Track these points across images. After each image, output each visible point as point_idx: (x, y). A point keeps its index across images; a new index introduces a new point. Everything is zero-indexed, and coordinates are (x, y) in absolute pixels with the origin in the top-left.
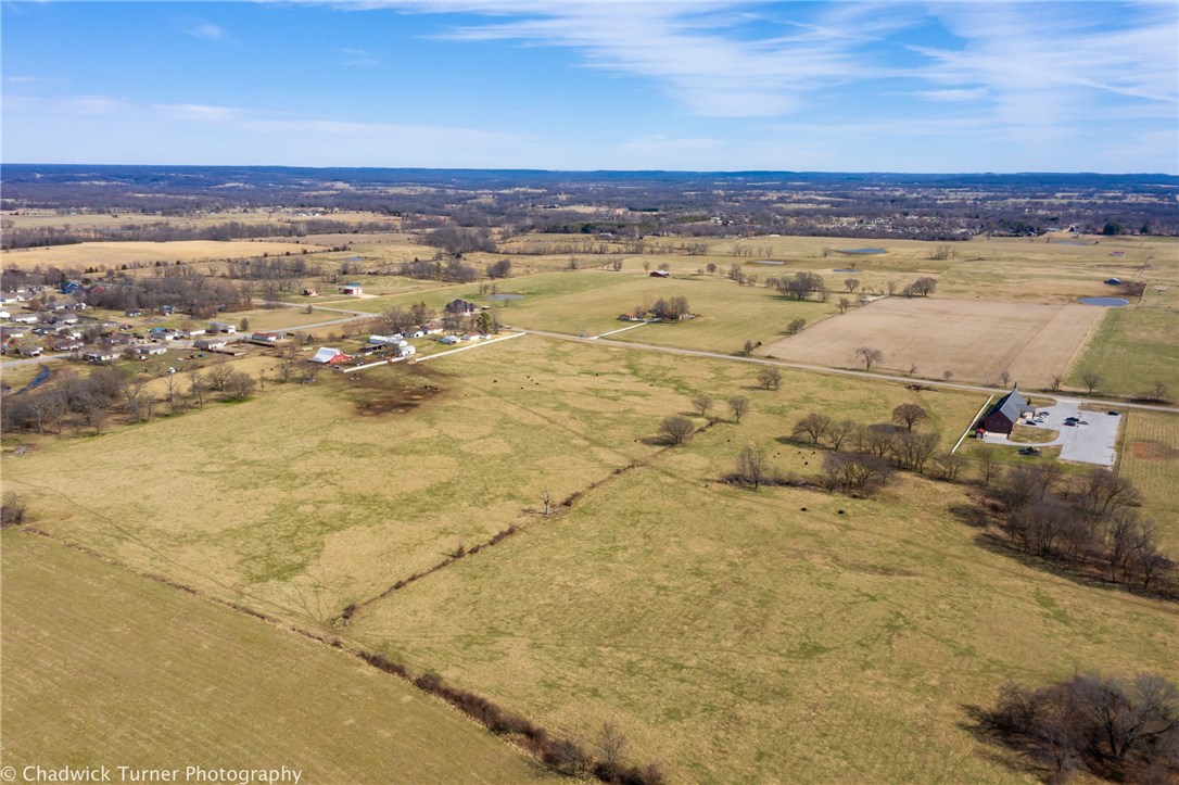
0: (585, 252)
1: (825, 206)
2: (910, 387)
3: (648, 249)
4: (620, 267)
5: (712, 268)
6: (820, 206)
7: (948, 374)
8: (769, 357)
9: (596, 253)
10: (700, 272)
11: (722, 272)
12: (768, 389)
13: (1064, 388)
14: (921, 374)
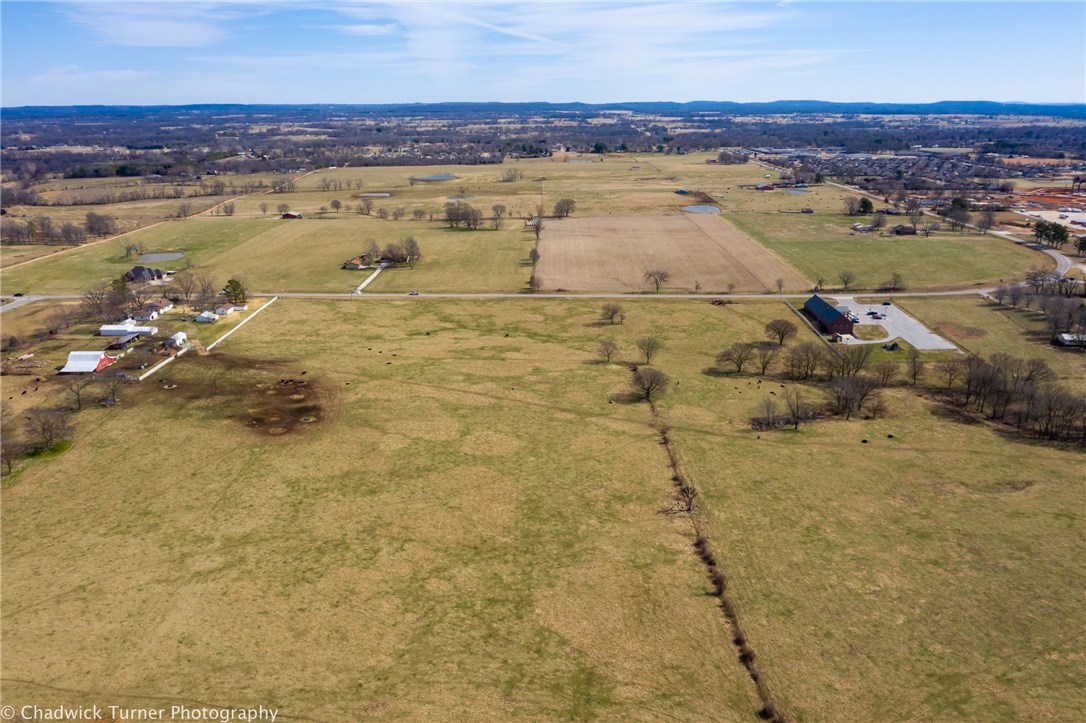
0: (156, 198)
1: (323, 137)
2: (713, 303)
3: (229, 189)
4: (232, 212)
5: (336, 205)
6: (319, 137)
7: (731, 287)
8: (559, 291)
9: (169, 197)
10: (323, 210)
11: (348, 208)
12: (612, 323)
13: (825, 287)
14: (704, 289)
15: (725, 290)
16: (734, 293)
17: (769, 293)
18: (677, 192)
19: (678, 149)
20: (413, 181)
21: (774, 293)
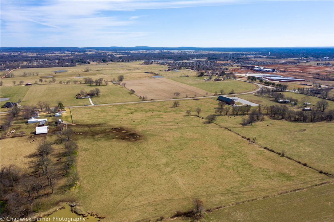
2: (194, 100)
13: (217, 94)
14: (189, 97)
15: (194, 96)
16: (196, 97)
17: (205, 96)
18: (145, 72)
19: (128, 60)
20: (56, 72)
21: (206, 96)
